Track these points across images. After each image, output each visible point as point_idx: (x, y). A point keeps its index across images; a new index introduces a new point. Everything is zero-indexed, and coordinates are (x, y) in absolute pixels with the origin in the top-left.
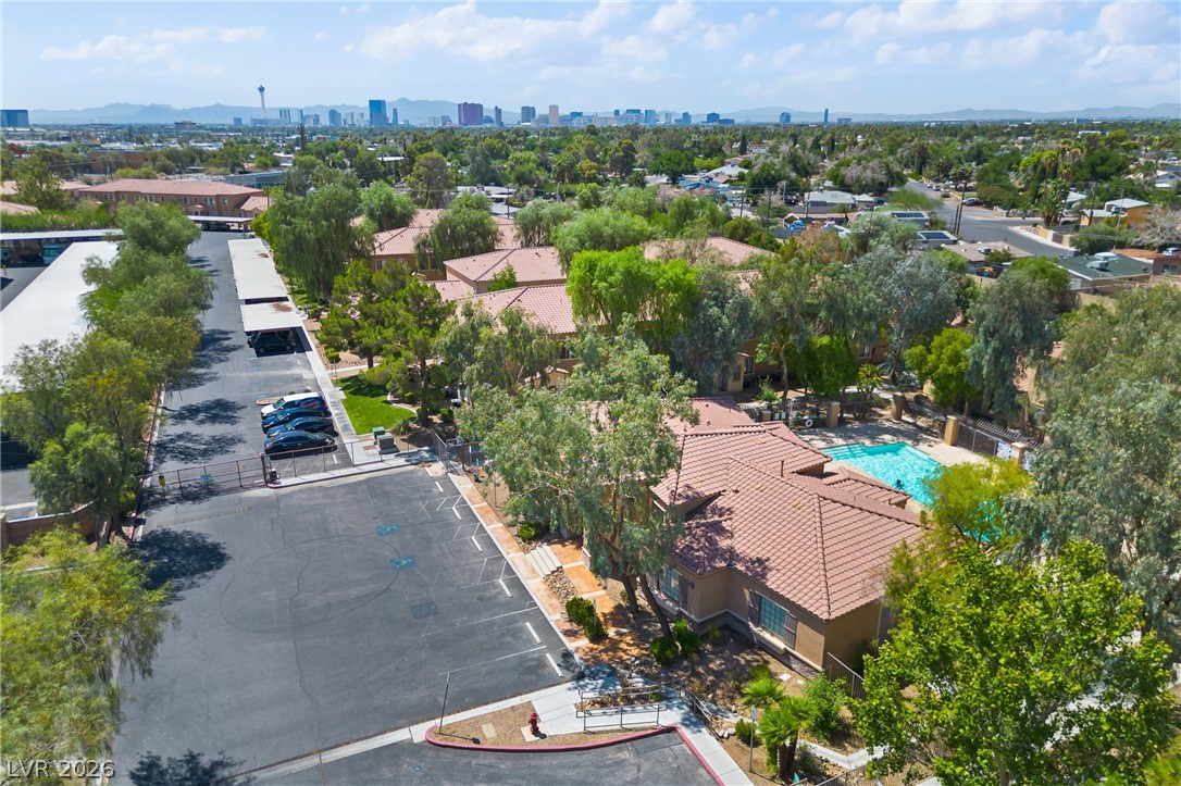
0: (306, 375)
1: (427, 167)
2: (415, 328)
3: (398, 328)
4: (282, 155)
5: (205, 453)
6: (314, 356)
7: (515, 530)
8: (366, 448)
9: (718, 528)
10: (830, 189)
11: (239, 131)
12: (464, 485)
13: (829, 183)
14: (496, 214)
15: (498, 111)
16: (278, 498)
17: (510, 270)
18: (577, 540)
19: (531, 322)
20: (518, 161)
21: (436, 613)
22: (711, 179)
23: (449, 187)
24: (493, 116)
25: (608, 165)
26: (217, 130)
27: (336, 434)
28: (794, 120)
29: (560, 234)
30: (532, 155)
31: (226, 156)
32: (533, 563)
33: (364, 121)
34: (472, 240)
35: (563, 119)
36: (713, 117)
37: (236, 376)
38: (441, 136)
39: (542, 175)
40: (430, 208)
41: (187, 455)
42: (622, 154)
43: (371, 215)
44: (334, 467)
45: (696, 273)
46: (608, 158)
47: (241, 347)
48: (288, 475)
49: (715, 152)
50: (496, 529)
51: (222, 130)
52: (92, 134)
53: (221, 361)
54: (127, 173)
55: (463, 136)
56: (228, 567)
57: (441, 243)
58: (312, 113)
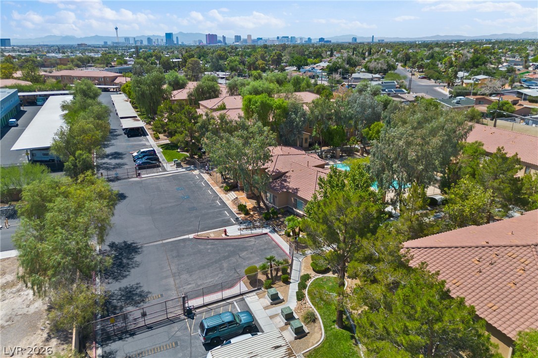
0: (147, 144)
1: (192, 64)
2: (188, 123)
3: (182, 123)
4: (128, 58)
5: (114, 168)
6: (149, 137)
7: (223, 189)
8: (171, 166)
9: (285, 181)
10: (364, 72)
11: (107, 47)
12: (206, 177)
13: (363, 70)
14: (221, 84)
15: (224, 38)
16: (142, 181)
17: (224, 104)
18: (242, 190)
19: (228, 119)
20: (231, 61)
21: (196, 209)
22: (314, 68)
23: (201, 73)
24: (222, 40)
25: (270, 62)
26: (96, 47)
27: (160, 162)
28: (358, 41)
29: (242, 90)
30: (238, 58)
31: (104, 59)
32: (228, 197)
33: (163, 42)
34: (210, 93)
35: (254, 41)
36: (321, 39)
37: (121, 144)
38: (198, 50)
39: (241, 67)
40: (193, 81)
41: (108, 169)
42: (276, 57)
43: (170, 84)
44: (160, 172)
45: (287, 103)
46: (270, 59)
47: (121, 135)
48: (144, 174)
49: (319, 56)
50: (216, 189)
51: (99, 47)
52: (41, 49)
53: (114, 139)
54: (62, 67)
55: (208, 49)
56: (127, 199)
57: (198, 95)
58: (139, 39)
